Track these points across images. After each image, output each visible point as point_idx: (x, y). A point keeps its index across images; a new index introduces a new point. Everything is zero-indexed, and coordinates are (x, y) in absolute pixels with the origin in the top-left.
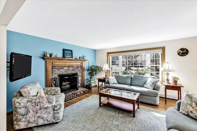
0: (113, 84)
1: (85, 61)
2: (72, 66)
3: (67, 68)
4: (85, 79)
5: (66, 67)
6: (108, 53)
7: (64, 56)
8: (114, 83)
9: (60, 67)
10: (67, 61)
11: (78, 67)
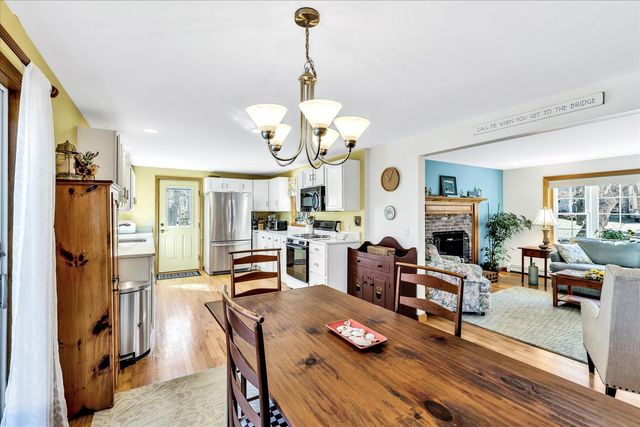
0: (578, 262)
1: (480, 201)
2: (455, 215)
3: (446, 219)
4: (479, 248)
5: (444, 215)
6: (547, 179)
7: (441, 192)
8: (580, 260)
9: (434, 215)
10: (448, 203)
11: (465, 218)
